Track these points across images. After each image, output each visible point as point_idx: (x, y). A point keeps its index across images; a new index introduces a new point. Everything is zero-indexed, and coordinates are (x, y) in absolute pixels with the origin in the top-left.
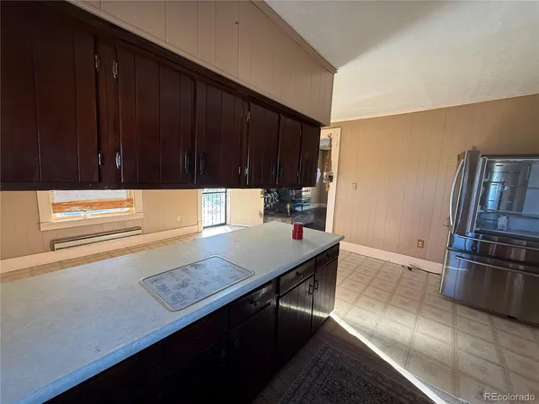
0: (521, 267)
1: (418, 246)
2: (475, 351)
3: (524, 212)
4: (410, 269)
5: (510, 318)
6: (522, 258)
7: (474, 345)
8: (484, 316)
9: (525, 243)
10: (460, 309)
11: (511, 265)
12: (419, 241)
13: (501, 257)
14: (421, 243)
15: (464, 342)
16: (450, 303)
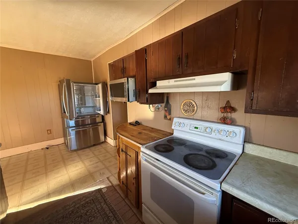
0: (91, 126)
1: (48, 134)
2: (92, 163)
3: (87, 105)
4: (48, 148)
5: (94, 145)
6: (90, 123)
7: (91, 161)
8: (87, 149)
9: (89, 117)
10: (80, 152)
11: (87, 126)
12: (48, 130)
13: (84, 125)
14: (49, 131)
15: (87, 163)
16: (75, 152)
